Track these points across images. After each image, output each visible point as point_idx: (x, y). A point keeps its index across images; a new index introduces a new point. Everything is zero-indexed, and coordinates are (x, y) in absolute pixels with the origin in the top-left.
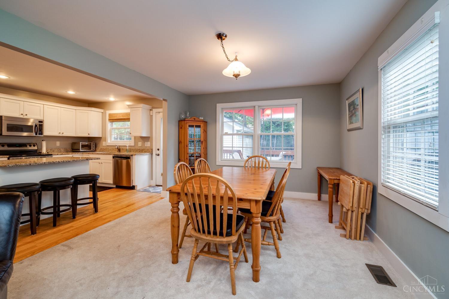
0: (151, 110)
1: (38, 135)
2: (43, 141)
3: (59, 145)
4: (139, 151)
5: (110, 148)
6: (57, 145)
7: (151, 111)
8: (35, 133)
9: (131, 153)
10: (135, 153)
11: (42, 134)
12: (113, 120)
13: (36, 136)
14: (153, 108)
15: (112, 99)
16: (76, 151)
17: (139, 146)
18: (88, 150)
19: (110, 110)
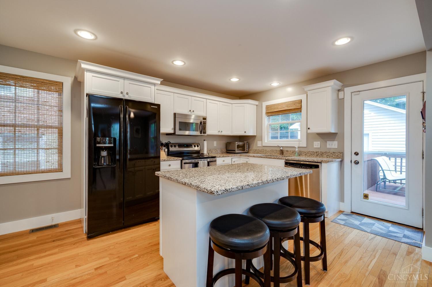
0: (339, 90)
1: (202, 134)
2: (204, 140)
3: (216, 145)
4: (316, 154)
5: (268, 149)
6: (214, 145)
7: (340, 93)
8: (200, 131)
9: (318, 159)
10: (325, 159)
11: (205, 133)
12: (272, 112)
13: (201, 135)
14: (345, 86)
15: (275, 84)
16: (231, 152)
17: (315, 147)
18: (242, 152)
19: (268, 100)
